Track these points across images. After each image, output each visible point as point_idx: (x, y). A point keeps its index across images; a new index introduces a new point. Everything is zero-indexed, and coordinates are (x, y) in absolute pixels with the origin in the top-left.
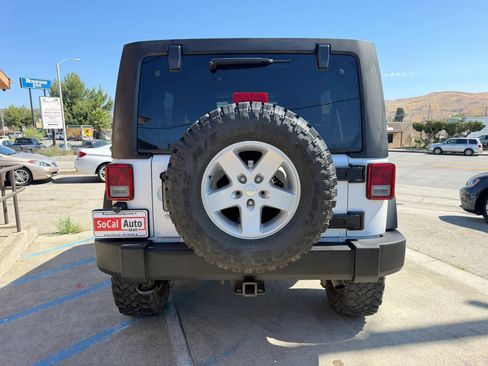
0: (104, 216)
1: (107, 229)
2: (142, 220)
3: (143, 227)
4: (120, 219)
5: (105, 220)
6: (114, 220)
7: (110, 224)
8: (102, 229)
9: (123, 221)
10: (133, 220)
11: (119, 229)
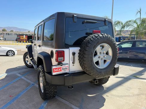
0: (56, 67)
1: (57, 71)
2: (67, 67)
3: (68, 69)
4: (61, 68)
5: (56, 69)
6: (59, 68)
7: (58, 70)
8: (56, 72)
9: (62, 68)
10: (65, 67)
11: (61, 71)
